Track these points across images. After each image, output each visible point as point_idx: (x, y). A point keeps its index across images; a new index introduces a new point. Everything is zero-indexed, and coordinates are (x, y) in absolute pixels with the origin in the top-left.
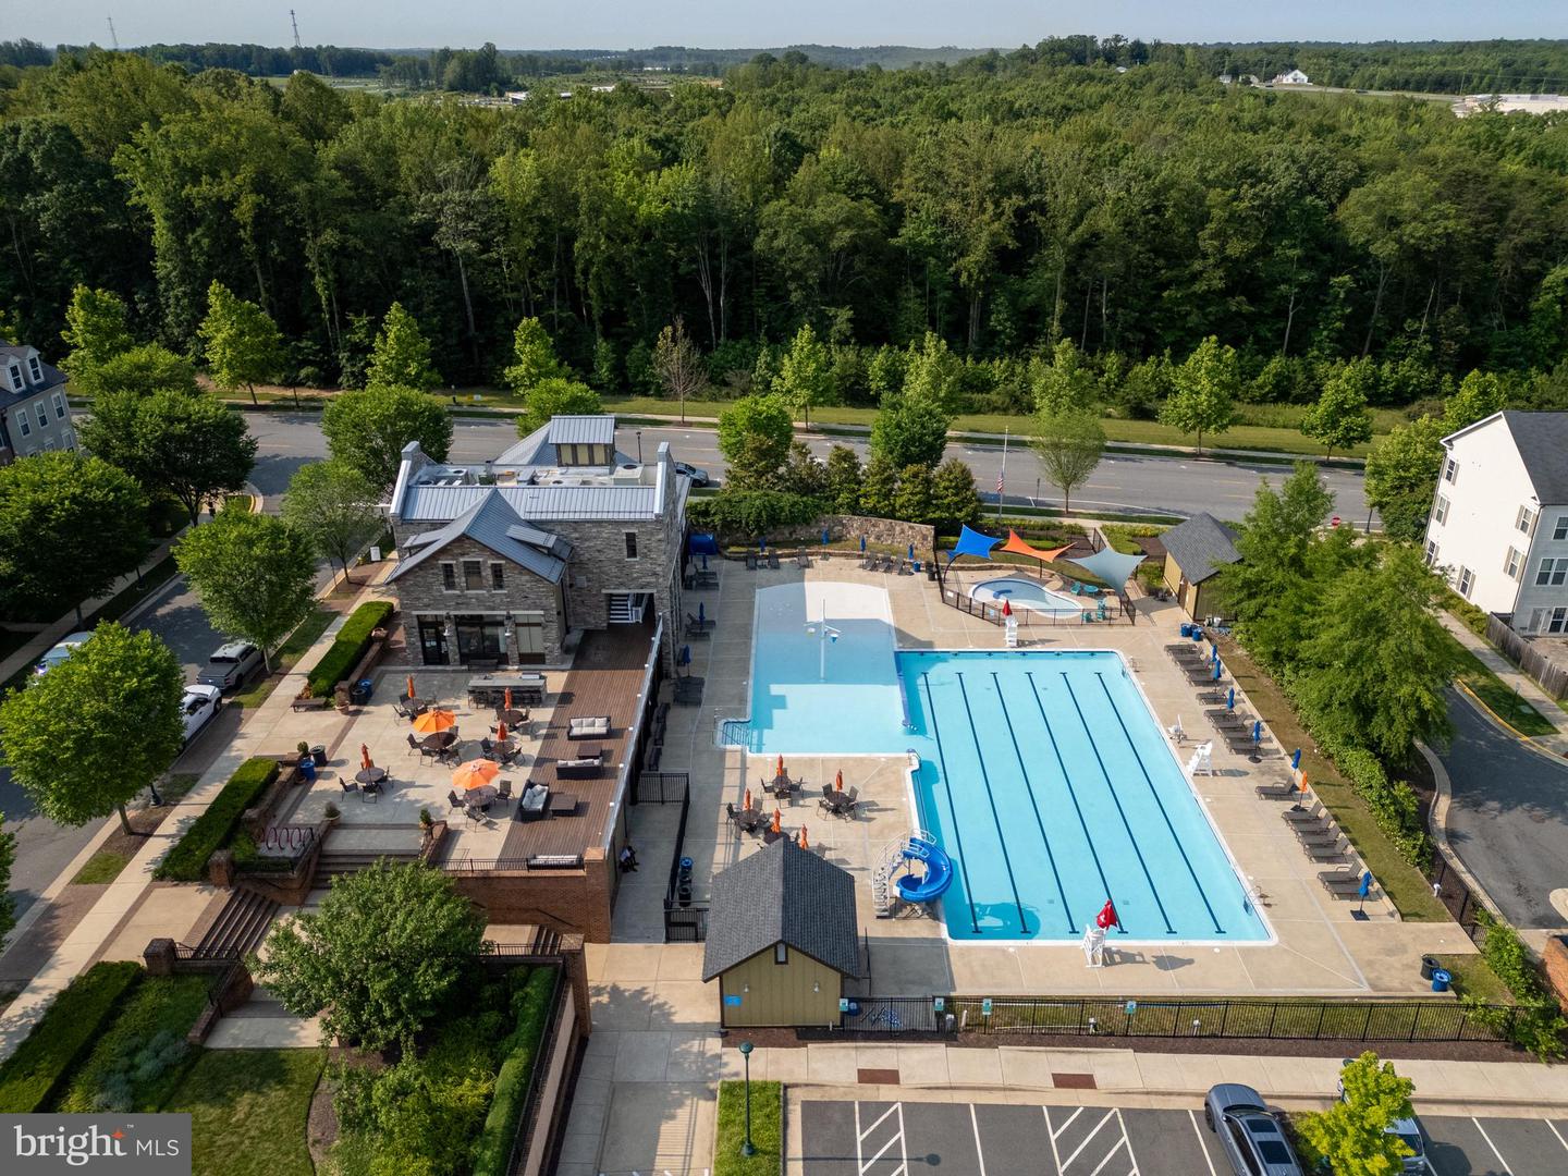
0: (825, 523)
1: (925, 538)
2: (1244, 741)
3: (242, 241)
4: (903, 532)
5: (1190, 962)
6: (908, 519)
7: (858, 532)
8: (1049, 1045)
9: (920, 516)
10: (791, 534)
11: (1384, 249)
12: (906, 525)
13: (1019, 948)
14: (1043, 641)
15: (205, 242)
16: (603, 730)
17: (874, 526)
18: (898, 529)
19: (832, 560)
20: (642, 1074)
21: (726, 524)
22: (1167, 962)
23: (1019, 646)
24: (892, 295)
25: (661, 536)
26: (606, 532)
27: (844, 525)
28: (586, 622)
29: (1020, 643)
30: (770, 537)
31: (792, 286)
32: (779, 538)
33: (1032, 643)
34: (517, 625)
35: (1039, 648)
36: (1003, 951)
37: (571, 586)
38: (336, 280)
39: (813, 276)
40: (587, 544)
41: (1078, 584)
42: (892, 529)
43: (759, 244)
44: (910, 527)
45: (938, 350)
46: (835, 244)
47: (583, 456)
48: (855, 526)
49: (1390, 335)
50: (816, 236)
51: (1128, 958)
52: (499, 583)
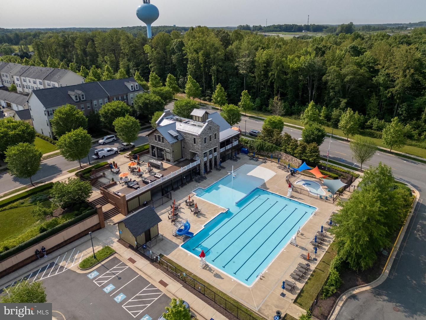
0: (276, 153)
1: (299, 164)
4: (294, 161)
5: (223, 279)
6: (296, 157)
7: (284, 158)
9: (299, 157)
10: (267, 154)
12: (295, 159)
13: (191, 255)
14: (299, 198)
17: (288, 157)
18: (293, 159)
19: (273, 163)
22: (217, 276)
23: (291, 197)
25: (200, 140)
26: (190, 136)
27: (281, 155)
28: (187, 157)
30: (262, 153)
31: (331, 91)
32: (264, 154)
33: (296, 198)
34: (166, 152)
35: (296, 200)
36: (187, 254)
37: (184, 147)
39: (337, 89)
40: (187, 138)
42: (292, 159)
46: (346, 80)
47: (197, 119)
48: (284, 156)
50: (341, 77)
51: (210, 270)
52: (163, 142)
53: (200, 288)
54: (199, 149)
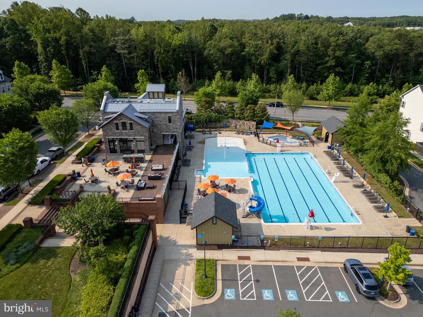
0: (225, 121)
1: (253, 125)
2: (348, 174)
3: (62, 50)
4: (247, 124)
6: (249, 120)
7: (234, 125)
8: (295, 250)
9: (252, 119)
10: (215, 125)
11: (379, 53)
12: (248, 122)
13: (285, 225)
14: (287, 151)
15: (52, 50)
16: (162, 168)
17: (239, 122)
18: (246, 123)
19: (227, 132)
20: (173, 257)
21: (197, 122)
22: (327, 229)
24: (243, 69)
25: (178, 117)
26: (163, 115)
27: (230, 123)
28: (157, 143)
29: (281, 151)
30: (209, 126)
31: (214, 64)
32: (212, 126)
33: (284, 151)
34: (137, 141)
35: (287, 152)
36: (280, 226)
37: (152, 132)
38: (88, 61)
39: (220, 61)
40: (157, 119)
41: (297, 137)
42: (244, 123)
43: (206, 53)
44: (249, 123)
45: (256, 78)
46: (227, 52)
47: (156, 96)
48: (233, 122)
49: (381, 78)
50: (222, 51)
51: (317, 228)
52: (131, 128)
53: (340, 243)
54: (176, 128)
